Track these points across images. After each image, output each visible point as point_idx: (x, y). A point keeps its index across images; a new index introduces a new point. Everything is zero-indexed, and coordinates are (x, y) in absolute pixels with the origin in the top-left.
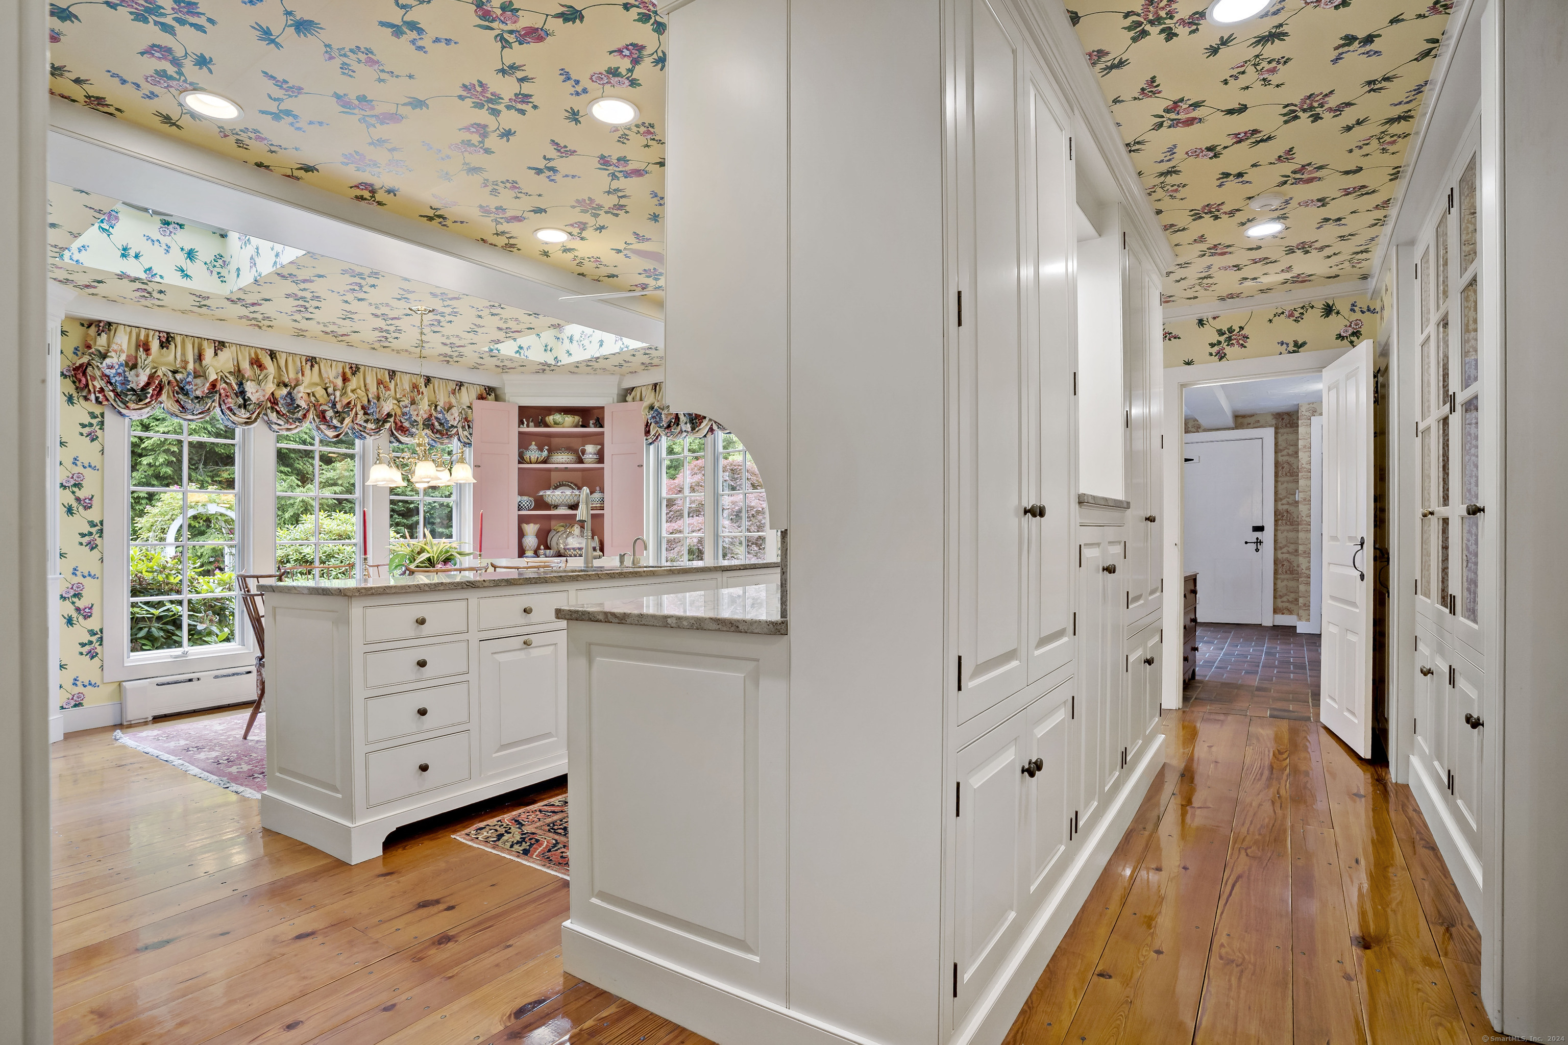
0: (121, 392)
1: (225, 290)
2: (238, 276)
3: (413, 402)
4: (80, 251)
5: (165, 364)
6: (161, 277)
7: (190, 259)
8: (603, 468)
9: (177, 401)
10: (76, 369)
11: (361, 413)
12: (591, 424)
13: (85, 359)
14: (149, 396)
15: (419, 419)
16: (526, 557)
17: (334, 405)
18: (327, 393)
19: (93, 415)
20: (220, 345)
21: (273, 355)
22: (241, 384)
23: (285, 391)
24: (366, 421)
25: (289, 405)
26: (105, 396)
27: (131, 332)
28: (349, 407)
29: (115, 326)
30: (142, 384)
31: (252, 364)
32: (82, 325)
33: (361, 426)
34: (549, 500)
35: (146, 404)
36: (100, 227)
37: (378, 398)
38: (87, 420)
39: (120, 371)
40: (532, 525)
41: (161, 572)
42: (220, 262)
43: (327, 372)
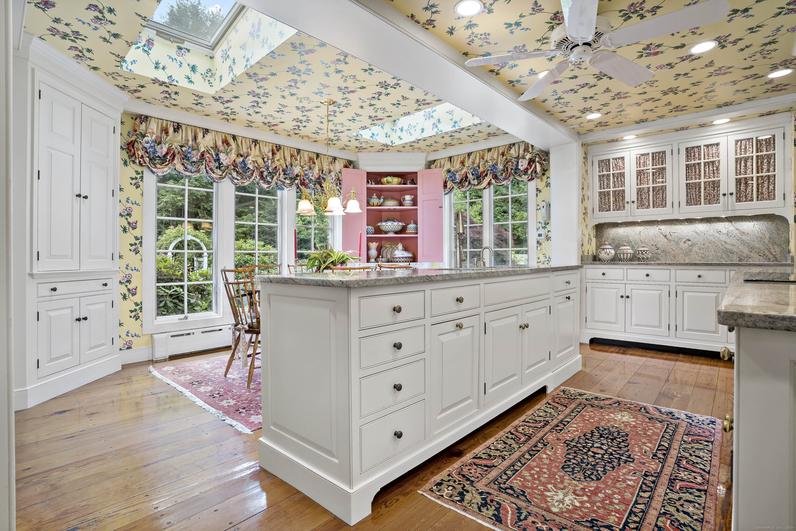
0: (153, 158)
1: (212, 91)
2: (221, 80)
3: (310, 168)
4: (132, 64)
5: (176, 142)
6: (177, 82)
7: (193, 71)
8: (417, 209)
9: (183, 164)
10: (128, 144)
11: (282, 173)
12: (408, 183)
13: (133, 138)
14: (168, 160)
15: (313, 178)
16: (371, 262)
17: (268, 169)
18: (264, 161)
19: (137, 173)
20: (206, 131)
21: (234, 137)
22: (217, 155)
23: (241, 159)
24: (285, 179)
25: (243, 168)
26: (144, 160)
27: (158, 122)
28: (276, 170)
29: (150, 118)
30: (164, 153)
31: (223, 143)
32: (132, 118)
33: (282, 181)
34: (383, 228)
35: (166, 165)
36: (143, 49)
37: (291, 165)
38: (134, 175)
39: (152, 145)
40: (374, 243)
41: (171, 269)
42: (210, 74)
43: (264, 149)
